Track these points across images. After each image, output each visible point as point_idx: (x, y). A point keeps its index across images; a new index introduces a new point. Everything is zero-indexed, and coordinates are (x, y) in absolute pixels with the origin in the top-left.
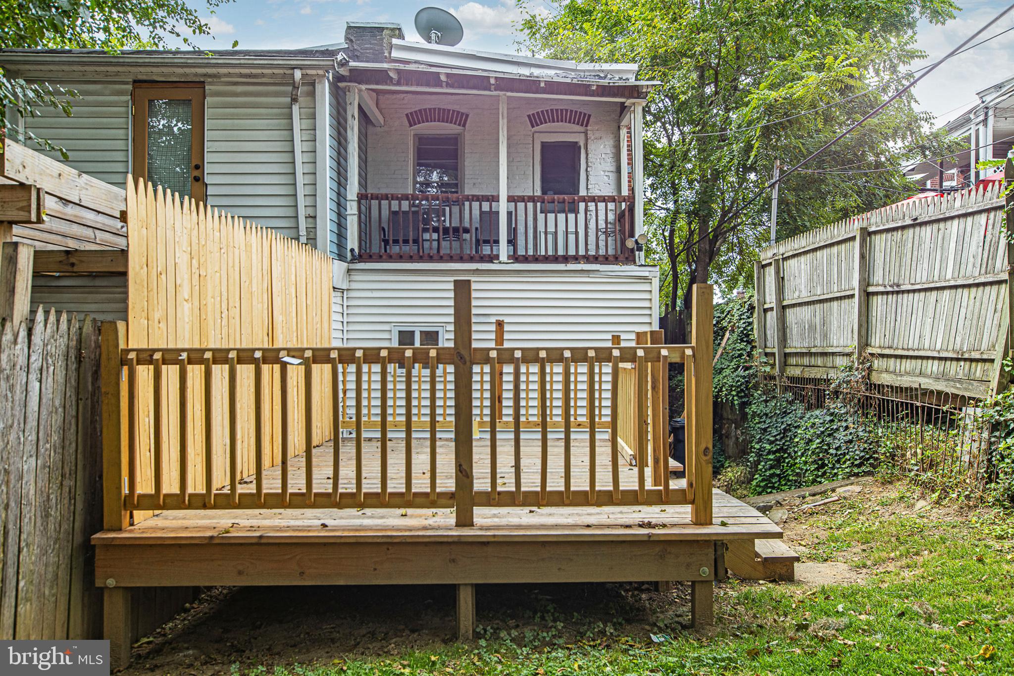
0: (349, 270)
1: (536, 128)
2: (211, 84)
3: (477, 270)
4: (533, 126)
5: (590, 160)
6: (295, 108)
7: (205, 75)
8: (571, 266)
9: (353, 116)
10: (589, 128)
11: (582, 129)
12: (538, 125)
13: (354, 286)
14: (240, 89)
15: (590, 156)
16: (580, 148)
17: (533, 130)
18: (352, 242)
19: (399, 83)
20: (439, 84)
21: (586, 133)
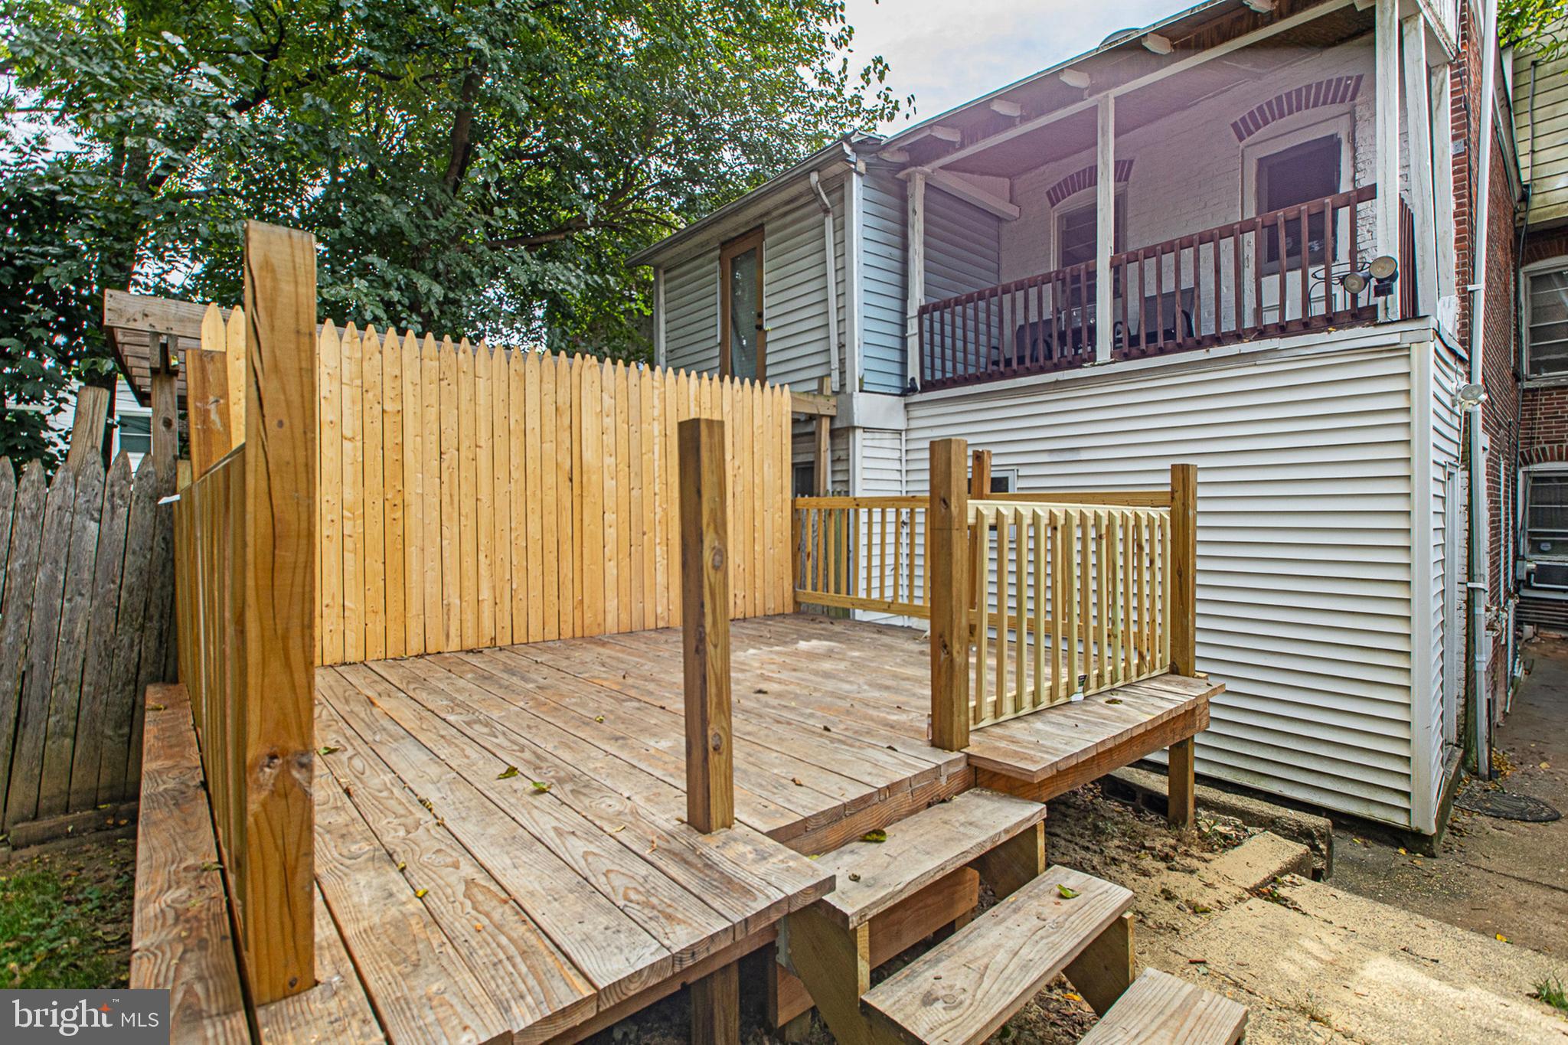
0: (906, 405)
1: (1248, 140)
2: (768, 222)
3: (1057, 382)
4: (1241, 138)
5: (1360, 157)
6: (829, 221)
7: (762, 216)
8: (1217, 352)
9: (915, 212)
10: (1358, 100)
11: (1344, 107)
12: (1250, 133)
13: (914, 424)
14: (789, 218)
15: (1361, 150)
16: (1339, 142)
17: (1242, 145)
18: (914, 372)
19: (963, 146)
20: (1009, 122)
21: (1352, 114)
